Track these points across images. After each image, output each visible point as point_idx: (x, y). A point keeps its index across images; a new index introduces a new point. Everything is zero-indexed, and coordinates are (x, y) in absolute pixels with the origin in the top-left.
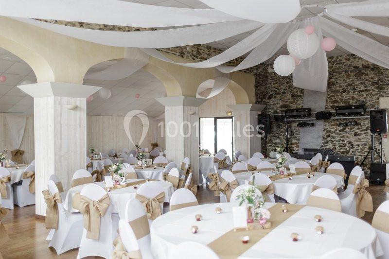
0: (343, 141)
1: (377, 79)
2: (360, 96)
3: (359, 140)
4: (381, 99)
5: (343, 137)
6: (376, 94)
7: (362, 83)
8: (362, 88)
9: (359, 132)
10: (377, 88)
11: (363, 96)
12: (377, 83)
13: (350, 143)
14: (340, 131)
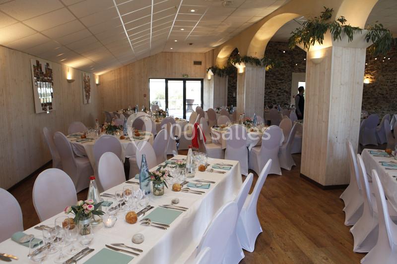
0: (271, 99)
1: (291, 60)
2: (281, 70)
3: (279, 99)
4: (293, 73)
5: (271, 97)
6: (290, 70)
7: (284, 62)
8: (283, 65)
9: (279, 94)
10: (291, 66)
11: (283, 70)
12: (291, 63)
13: (274, 100)
14: (269, 92)
